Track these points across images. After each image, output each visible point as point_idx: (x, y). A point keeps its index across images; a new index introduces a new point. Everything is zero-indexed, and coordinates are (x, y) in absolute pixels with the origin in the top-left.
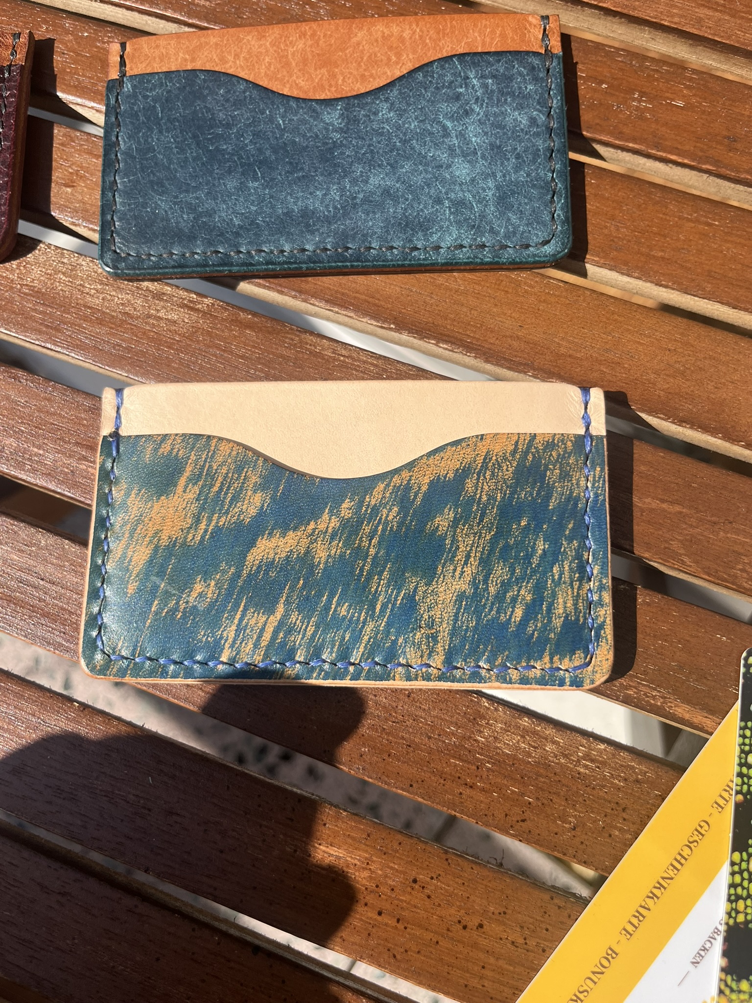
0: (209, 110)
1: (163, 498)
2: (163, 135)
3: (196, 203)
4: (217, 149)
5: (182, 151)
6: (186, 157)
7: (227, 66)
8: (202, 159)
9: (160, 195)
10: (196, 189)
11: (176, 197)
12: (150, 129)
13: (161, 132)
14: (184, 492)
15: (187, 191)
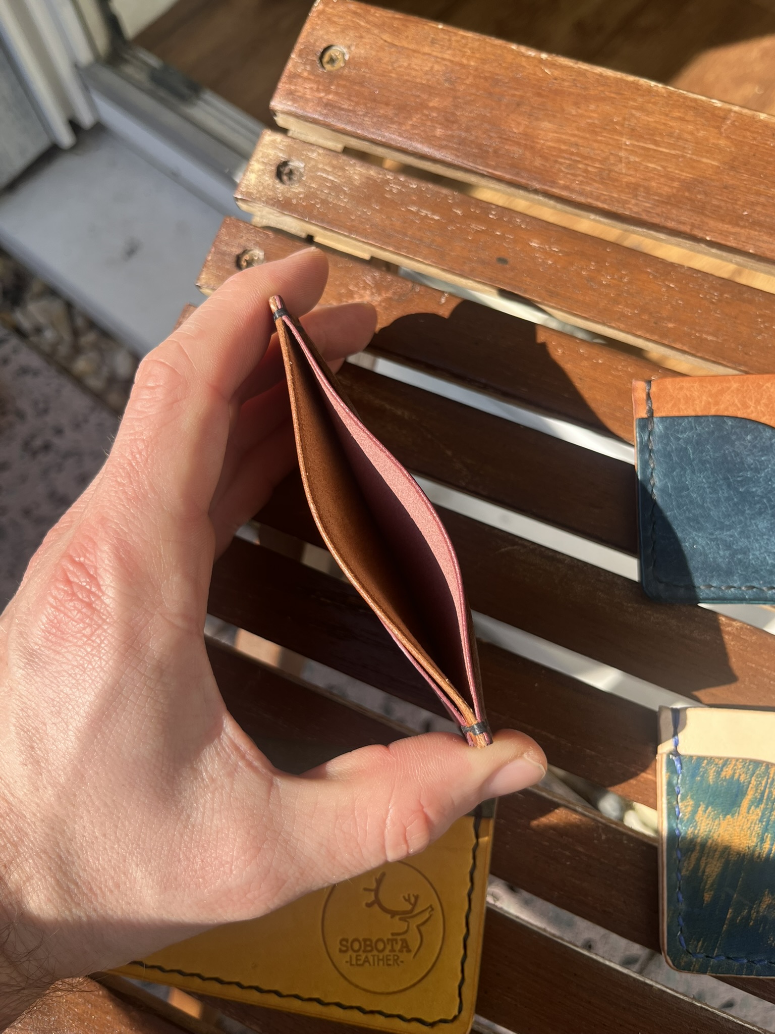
0: (737, 454)
1: (728, 816)
2: (695, 474)
3: (730, 541)
4: (748, 492)
5: (715, 491)
6: (719, 498)
7: (749, 411)
8: (733, 499)
9: (696, 531)
10: (729, 528)
11: (712, 534)
12: (683, 469)
13: (693, 472)
14: (748, 812)
15: (722, 529)
